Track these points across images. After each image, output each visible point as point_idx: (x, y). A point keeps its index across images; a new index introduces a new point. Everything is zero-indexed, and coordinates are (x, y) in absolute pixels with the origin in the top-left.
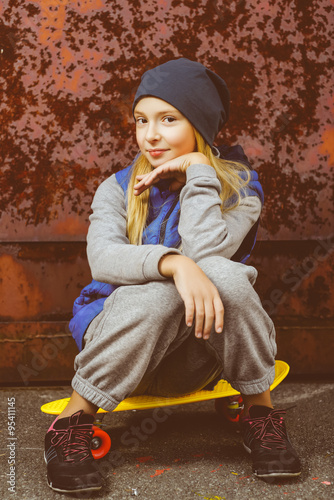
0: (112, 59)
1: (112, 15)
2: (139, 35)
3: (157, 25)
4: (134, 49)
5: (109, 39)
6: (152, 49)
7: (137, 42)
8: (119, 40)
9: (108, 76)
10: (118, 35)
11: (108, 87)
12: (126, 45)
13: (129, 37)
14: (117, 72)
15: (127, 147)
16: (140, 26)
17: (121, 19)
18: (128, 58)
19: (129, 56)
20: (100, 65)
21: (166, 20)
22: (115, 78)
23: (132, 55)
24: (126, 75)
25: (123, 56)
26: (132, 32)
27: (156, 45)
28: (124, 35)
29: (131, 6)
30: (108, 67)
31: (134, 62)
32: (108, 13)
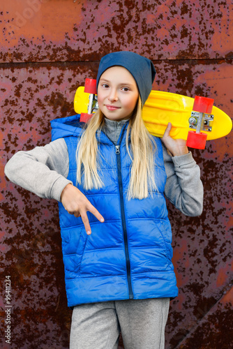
0: (11, 236)
1: (10, 205)
2: (30, 218)
3: (42, 210)
4: (26, 228)
5: (8, 222)
6: (39, 228)
7: (28, 223)
8: (16, 222)
9: (9, 248)
10: (15, 219)
11: (9, 255)
12: (21, 225)
13: (23, 219)
14: (15, 245)
15: (23, 296)
16: (30, 211)
17: (16, 207)
18: (22, 234)
19: (23, 233)
20: (2, 240)
21: (48, 206)
22: (14, 250)
23: (25, 232)
24: (21, 246)
25: (19, 233)
26: (25, 216)
27: (42, 225)
28: (19, 219)
29: (24, 198)
30: (8, 241)
31: (27, 237)
32: (7, 203)
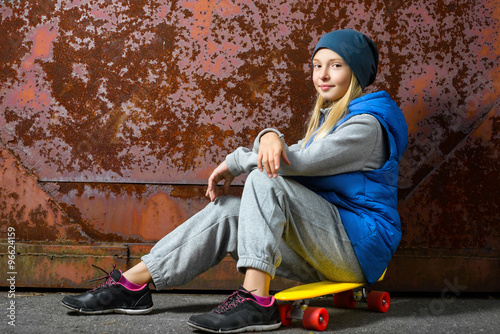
0: (246, 50)
1: (246, 18)
2: (266, 33)
3: (280, 26)
4: (262, 43)
5: (243, 35)
6: (275, 43)
7: (264, 38)
8: (251, 36)
9: (242, 63)
10: (250, 33)
11: (242, 71)
12: (256, 40)
13: (258, 34)
14: (249, 60)
15: (254, 115)
16: (266, 26)
17: (252, 21)
18: (257, 49)
19: (258, 48)
20: (236, 54)
21: (286, 22)
22: (247, 65)
23: (260, 47)
24: (255, 61)
25: (253, 48)
26: (261, 31)
27: (278, 41)
28: (254, 33)
29: (261, 12)
30: (242, 56)
31: (262, 53)
32: (243, 17)
